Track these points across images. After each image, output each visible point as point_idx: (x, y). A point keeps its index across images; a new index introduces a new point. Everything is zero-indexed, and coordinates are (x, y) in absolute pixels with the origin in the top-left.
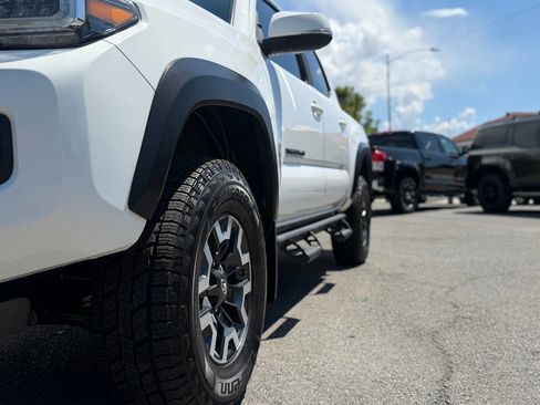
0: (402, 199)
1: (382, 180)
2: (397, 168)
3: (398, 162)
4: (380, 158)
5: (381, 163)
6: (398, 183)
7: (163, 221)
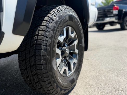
0: (125, 25)
1: (117, 17)
2: (123, 12)
3: (124, 10)
4: (117, 9)
5: (117, 11)
6: (124, 18)
7: (40, 30)
